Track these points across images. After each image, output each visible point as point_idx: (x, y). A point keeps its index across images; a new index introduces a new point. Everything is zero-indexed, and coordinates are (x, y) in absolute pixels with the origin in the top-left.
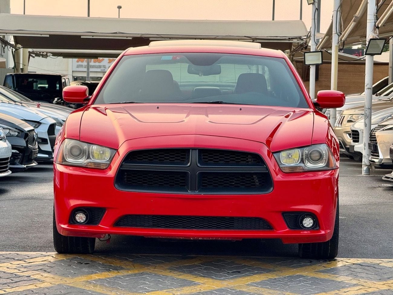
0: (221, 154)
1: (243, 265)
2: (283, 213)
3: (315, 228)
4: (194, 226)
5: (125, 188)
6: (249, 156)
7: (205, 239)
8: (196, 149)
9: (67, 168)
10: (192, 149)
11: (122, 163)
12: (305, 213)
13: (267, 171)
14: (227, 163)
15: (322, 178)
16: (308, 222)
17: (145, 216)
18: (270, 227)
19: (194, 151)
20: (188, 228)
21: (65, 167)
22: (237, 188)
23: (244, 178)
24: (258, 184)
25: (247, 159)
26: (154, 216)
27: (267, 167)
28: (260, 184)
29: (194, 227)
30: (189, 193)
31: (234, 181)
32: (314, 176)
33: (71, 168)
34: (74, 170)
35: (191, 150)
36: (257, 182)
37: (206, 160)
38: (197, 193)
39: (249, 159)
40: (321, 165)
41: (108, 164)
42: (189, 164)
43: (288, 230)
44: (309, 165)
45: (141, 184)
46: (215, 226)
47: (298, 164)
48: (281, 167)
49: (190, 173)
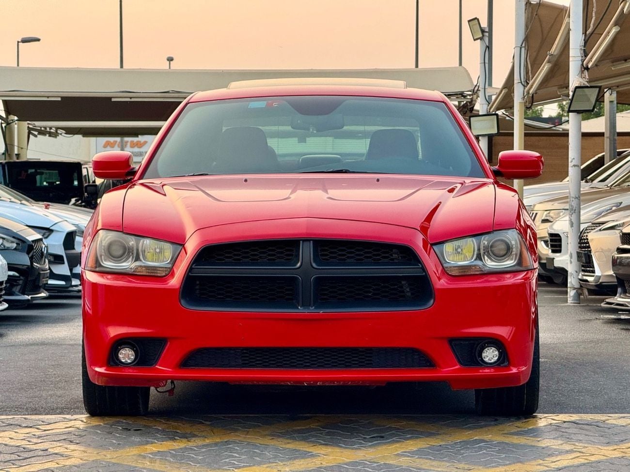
0: (349, 248)
1: (387, 426)
2: (451, 341)
3: (502, 364)
4: (308, 364)
5: (197, 306)
6: (394, 250)
7: (327, 384)
8: (309, 241)
9: (102, 276)
10: (304, 241)
11: (192, 266)
12: (484, 340)
13: (424, 274)
14: (359, 262)
15: (510, 284)
16: (490, 355)
17: (230, 349)
18: (429, 362)
19: (306, 244)
20: (299, 368)
21: (100, 276)
22: (375, 301)
23: (387, 285)
24: (409, 294)
25: (391, 255)
26: (244, 349)
27: (422, 266)
28: (412, 294)
29: (309, 366)
30: (301, 310)
31: (370, 290)
32: (499, 280)
33: (109, 277)
34: (114, 280)
35: (301, 242)
36: (408, 292)
37: (326, 257)
38: (312, 310)
39: (394, 255)
40: (509, 263)
41: (169, 268)
42: (299, 265)
43: (458, 367)
44: (490, 264)
45: (222, 298)
46: (343, 362)
47: (472, 262)
48: (446, 267)
49: (300, 278)
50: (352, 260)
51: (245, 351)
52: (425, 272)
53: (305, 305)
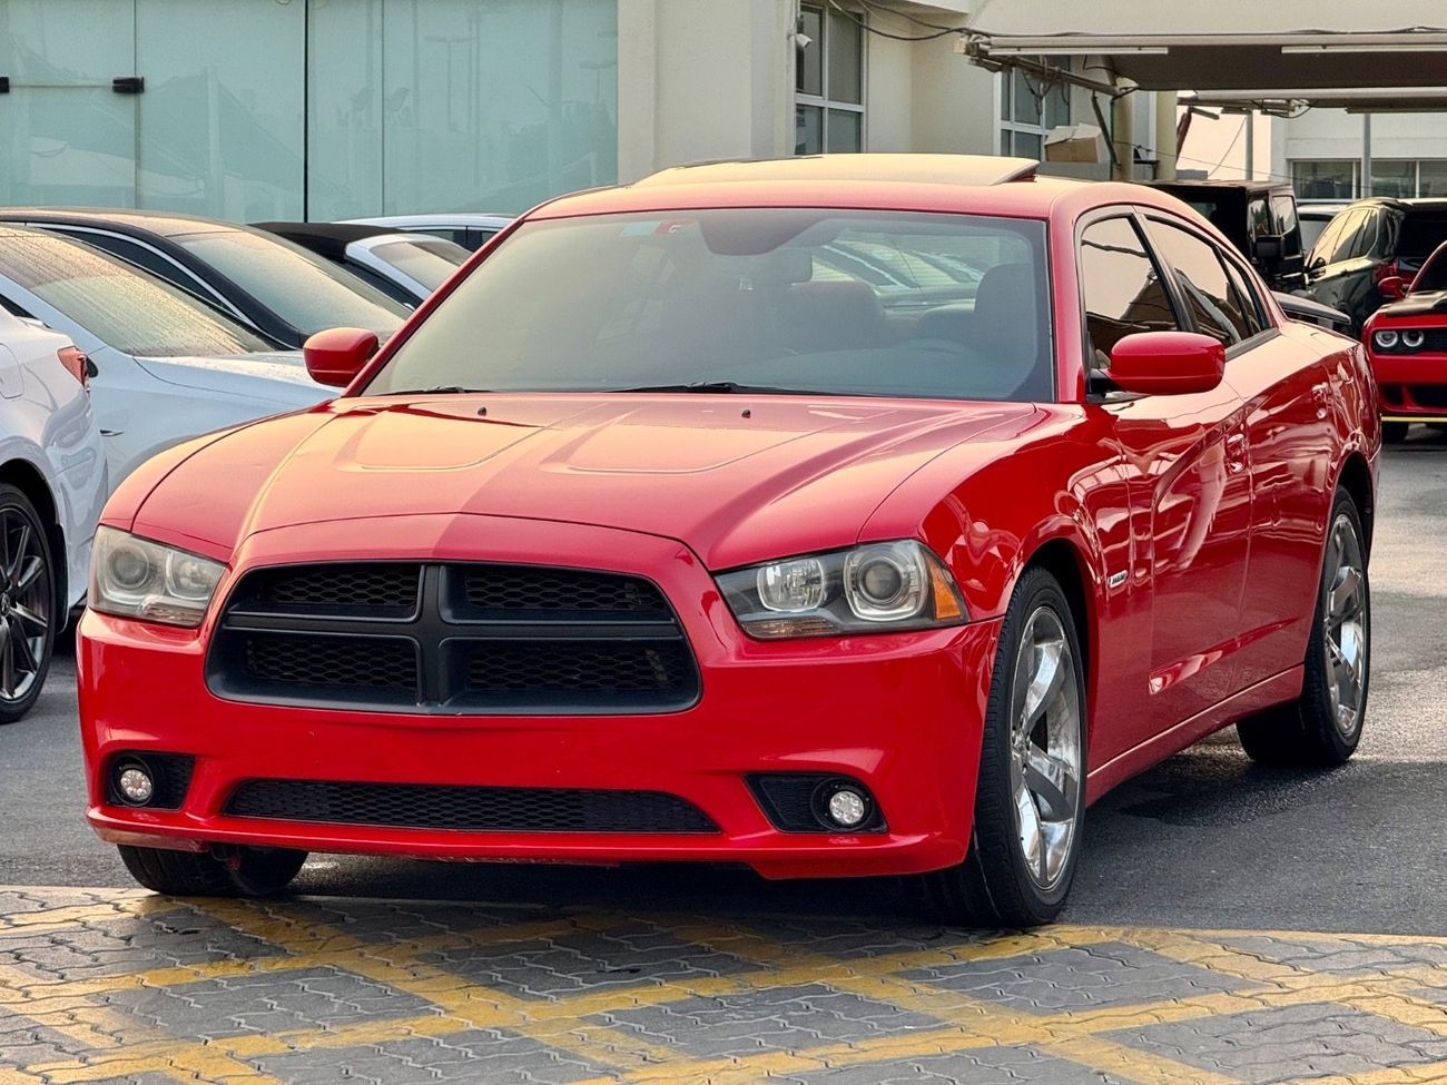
0: (527, 580)
1: (692, 944)
2: (754, 778)
3: (875, 827)
4: (450, 819)
5: (237, 692)
6: (627, 586)
7: (484, 860)
8: (438, 565)
9: (108, 624)
10: (428, 565)
11: (226, 609)
12: (828, 777)
13: (681, 637)
14: (549, 611)
15: (910, 655)
16: (847, 808)
17: (305, 782)
18: (706, 824)
19: (431, 570)
20: (431, 825)
21: (105, 621)
22: (588, 691)
23: (610, 658)
24: (662, 678)
25: (622, 596)
26: (329, 783)
27: (676, 621)
28: (669, 677)
29: (452, 823)
30: (420, 709)
31: (575, 668)
32: (886, 648)
33: (122, 624)
34: (129, 632)
35: (423, 567)
36: (661, 672)
37: (480, 599)
38: (443, 709)
39: (627, 596)
40: (906, 611)
41: (202, 611)
42: (412, 619)
43: (773, 831)
44: (869, 614)
45: (290, 677)
46: (521, 817)
47: (815, 610)
48: (743, 622)
49: (417, 643)
50: (536, 606)
51: (331, 787)
52: (681, 633)
53: (428, 699)
